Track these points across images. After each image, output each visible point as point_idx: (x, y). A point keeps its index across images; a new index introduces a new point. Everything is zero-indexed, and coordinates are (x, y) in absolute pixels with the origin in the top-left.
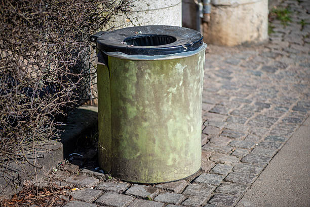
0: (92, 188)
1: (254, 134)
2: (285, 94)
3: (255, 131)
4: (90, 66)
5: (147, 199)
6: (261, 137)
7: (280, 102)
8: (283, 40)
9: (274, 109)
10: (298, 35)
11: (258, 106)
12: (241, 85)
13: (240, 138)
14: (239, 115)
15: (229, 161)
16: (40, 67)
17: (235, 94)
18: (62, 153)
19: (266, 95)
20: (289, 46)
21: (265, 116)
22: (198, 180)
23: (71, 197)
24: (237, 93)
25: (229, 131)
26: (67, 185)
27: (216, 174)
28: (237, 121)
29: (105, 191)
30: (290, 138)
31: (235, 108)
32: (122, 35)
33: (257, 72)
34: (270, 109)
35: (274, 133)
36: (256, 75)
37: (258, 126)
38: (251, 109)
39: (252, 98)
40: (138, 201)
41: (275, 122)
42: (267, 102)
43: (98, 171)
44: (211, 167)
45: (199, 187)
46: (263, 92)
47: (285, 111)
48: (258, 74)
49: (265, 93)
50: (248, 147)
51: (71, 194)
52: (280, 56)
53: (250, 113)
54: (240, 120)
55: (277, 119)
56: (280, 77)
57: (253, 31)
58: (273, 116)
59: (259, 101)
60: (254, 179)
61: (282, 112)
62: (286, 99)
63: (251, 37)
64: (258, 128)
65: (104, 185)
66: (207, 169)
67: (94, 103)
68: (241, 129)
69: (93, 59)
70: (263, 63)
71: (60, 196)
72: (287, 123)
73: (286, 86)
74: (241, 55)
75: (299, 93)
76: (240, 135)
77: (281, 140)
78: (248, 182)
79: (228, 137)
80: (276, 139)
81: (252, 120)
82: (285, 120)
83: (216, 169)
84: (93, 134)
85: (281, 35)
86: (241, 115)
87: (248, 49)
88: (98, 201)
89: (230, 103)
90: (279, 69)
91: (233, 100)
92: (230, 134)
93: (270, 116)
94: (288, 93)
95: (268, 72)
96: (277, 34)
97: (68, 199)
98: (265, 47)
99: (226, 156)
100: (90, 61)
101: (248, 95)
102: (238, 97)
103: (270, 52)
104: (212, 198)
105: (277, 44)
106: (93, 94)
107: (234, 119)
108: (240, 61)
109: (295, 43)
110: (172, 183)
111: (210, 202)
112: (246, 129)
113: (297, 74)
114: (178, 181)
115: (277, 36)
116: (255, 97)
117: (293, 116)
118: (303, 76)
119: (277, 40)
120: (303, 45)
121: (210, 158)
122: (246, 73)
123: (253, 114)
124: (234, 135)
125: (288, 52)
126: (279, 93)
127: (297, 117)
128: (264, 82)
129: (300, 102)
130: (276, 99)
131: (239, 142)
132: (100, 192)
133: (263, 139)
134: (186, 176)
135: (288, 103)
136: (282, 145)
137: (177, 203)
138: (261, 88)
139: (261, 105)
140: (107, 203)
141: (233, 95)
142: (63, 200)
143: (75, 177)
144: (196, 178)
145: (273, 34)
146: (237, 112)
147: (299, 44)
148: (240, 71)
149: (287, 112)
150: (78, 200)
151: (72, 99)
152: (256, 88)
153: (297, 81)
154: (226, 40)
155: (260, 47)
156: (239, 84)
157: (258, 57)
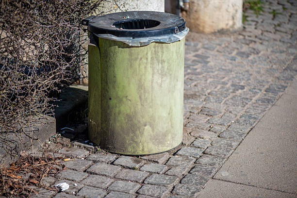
0: (83, 159)
1: (231, 112)
2: (258, 77)
3: (231, 110)
4: (80, 48)
5: (134, 169)
6: (236, 115)
7: (253, 84)
8: (256, 28)
9: (248, 91)
10: (270, 24)
11: (234, 88)
12: (217, 68)
13: (218, 115)
14: (216, 96)
15: (207, 136)
16: (36, 47)
17: (212, 77)
18: (55, 127)
19: (241, 78)
20: (262, 34)
21: (240, 96)
22: (180, 152)
23: (64, 167)
24: (214, 76)
25: (207, 110)
26: (60, 156)
27: (196, 147)
28: (214, 101)
29: (95, 162)
30: (263, 116)
31: (212, 89)
32: (111, 19)
33: (233, 57)
34: (245, 90)
35: (248, 112)
36: (231, 60)
37: (234, 106)
38: (227, 90)
39: (228, 81)
40: (125, 170)
41: (249, 102)
42: (242, 84)
43: (88, 143)
44: (192, 141)
45: (180, 158)
46: (238, 75)
47: (258, 93)
48: (233, 59)
49: (240, 76)
50: (225, 124)
51: (64, 163)
52: (253, 43)
53: (226, 94)
54: (217, 99)
55: (251, 100)
56: (253, 62)
57: (228, 20)
58: (248, 97)
59: (234, 83)
60: (231, 152)
61: (256, 93)
62: (259, 81)
63: (227, 25)
64: (234, 107)
65: (94, 156)
66: (188, 143)
67: (83, 82)
68: (218, 108)
69: (83, 42)
70: (238, 49)
71: (54, 166)
72: (261, 103)
73: (259, 70)
74: (217, 42)
75: (271, 76)
76: (218, 113)
77: (255, 118)
78: (225, 155)
79: (206, 115)
80: (250, 117)
81: (228, 100)
82: (259, 100)
83: (196, 143)
84: (83, 111)
85: (254, 23)
86: (218, 95)
87: (223, 36)
88: (89, 170)
89: (208, 84)
90: (252, 54)
91: (210, 82)
92: (208, 112)
93: (245, 97)
94: (261, 77)
95: (242, 57)
96: (250, 22)
97: (62, 168)
98: (240, 34)
99: (205, 132)
100: (80, 43)
101: (224, 78)
102: (216, 80)
103: (244, 39)
104: (192, 168)
105: (250, 32)
106: (83, 75)
107: (212, 98)
108: (216, 47)
109: (267, 31)
110: (156, 155)
111: (191, 172)
112: (223, 108)
113: (269, 60)
114: (162, 153)
115: (250, 25)
116: (230, 79)
117: (265, 97)
118: (274, 61)
119: (251, 28)
120: (275, 33)
121: (190, 133)
122: (222, 58)
123: (229, 94)
124: (211, 113)
125: (261, 39)
126: (252, 76)
127: (269, 98)
128: (239, 66)
129: (272, 84)
130: (250, 81)
131: (216, 119)
132: (90, 163)
133: (238, 117)
134: (168, 149)
135: (261, 85)
136: (256, 122)
137: (161, 173)
138: (235, 72)
139: (236, 87)
140: (97, 172)
141: (211, 77)
142: (57, 169)
143: (67, 149)
144: (177, 151)
145: (246, 23)
146: (214, 93)
147: (270, 32)
148: (216, 56)
149: (260, 93)
150: (71, 169)
151: (65, 77)
152: (231, 71)
153: (269, 65)
154: (204, 27)
155: (235, 34)
156: (216, 68)
157: (233, 43)
